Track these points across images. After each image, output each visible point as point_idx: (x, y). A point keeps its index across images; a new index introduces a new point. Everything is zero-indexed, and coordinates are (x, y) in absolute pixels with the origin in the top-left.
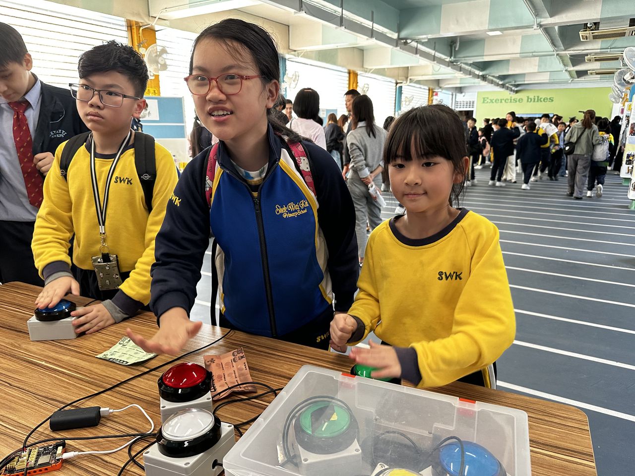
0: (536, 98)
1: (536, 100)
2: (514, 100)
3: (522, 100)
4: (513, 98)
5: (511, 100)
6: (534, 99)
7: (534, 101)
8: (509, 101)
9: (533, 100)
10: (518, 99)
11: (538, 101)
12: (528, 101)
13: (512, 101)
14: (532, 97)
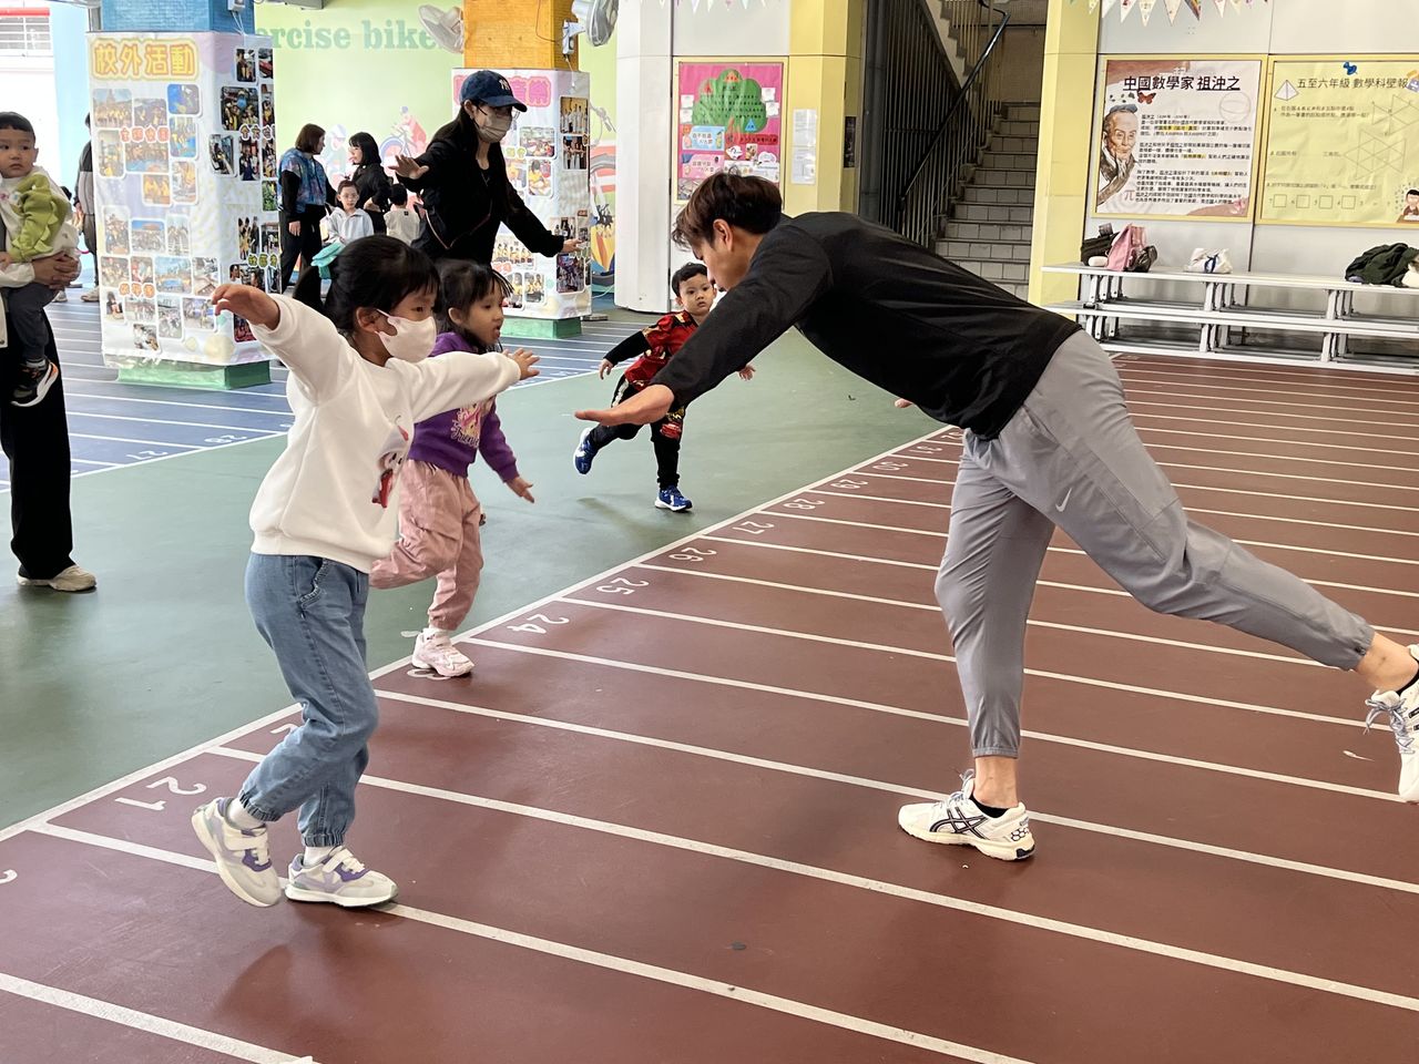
0: (395, 29)
1: (396, 42)
2: (318, 35)
3: (348, 36)
4: (314, 29)
5: (308, 33)
6: (390, 34)
7: (390, 45)
8: (303, 40)
9: (384, 41)
10: (333, 32)
11: (402, 45)
12: (368, 43)
13: (314, 40)
14: (382, 27)
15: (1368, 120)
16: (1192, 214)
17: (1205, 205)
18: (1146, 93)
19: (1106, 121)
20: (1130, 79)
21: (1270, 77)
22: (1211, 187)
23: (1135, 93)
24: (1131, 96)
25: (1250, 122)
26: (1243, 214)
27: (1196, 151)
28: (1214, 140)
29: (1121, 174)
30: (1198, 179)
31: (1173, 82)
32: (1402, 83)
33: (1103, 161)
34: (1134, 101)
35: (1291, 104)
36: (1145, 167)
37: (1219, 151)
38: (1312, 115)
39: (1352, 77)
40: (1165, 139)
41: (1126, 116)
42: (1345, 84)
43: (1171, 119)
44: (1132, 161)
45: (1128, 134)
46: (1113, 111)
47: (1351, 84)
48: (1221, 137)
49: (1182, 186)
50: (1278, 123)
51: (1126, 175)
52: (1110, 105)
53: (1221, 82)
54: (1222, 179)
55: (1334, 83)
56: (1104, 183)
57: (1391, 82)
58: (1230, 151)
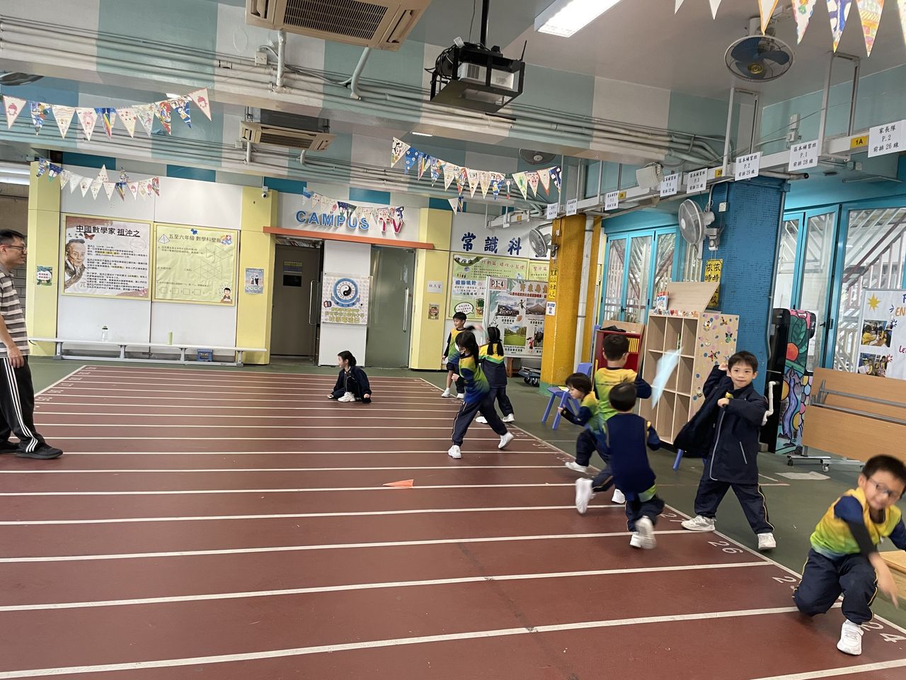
15: (204, 255)
16: (118, 295)
17: (125, 291)
18: (89, 234)
19: (67, 246)
20: (80, 226)
21: (155, 233)
22: (128, 283)
23: (83, 234)
24: (81, 235)
25: (147, 252)
26: (146, 296)
27: (118, 264)
28: (128, 260)
29: (77, 274)
30: (121, 278)
31: (104, 230)
32: (219, 240)
33: (67, 267)
34: (83, 238)
35: (167, 245)
36: (91, 271)
37: (130, 265)
38: (177, 251)
39: (195, 236)
40: (102, 258)
41: (79, 245)
42: (192, 238)
43: (104, 248)
44: (83, 268)
45: (80, 254)
46: (71, 242)
47: (195, 239)
48: (132, 259)
49: (112, 281)
50: (160, 254)
51: (81, 274)
52: (68, 239)
53: (130, 232)
54: (134, 279)
55: (187, 237)
56: (68, 277)
57: (213, 240)
58: (137, 266)
